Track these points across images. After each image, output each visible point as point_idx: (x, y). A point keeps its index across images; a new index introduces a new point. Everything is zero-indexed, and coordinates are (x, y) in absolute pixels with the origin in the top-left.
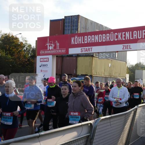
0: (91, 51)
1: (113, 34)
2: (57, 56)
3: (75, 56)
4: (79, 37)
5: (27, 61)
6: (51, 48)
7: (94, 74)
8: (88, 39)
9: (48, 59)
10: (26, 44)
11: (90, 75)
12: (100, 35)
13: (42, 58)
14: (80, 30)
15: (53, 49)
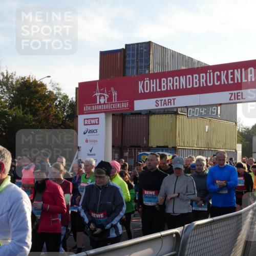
0: (174, 104)
1: (212, 74)
2: (113, 115)
3: (146, 114)
4: (152, 81)
5: (61, 125)
6: (102, 101)
7: (179, 144)
8: (167, 84)
9: (98, 120)
10: (60, 94)
11: (173, 147)
12: (188, 76)
13: (88, 119)
14: (154, 68)
15: (106, 102)
